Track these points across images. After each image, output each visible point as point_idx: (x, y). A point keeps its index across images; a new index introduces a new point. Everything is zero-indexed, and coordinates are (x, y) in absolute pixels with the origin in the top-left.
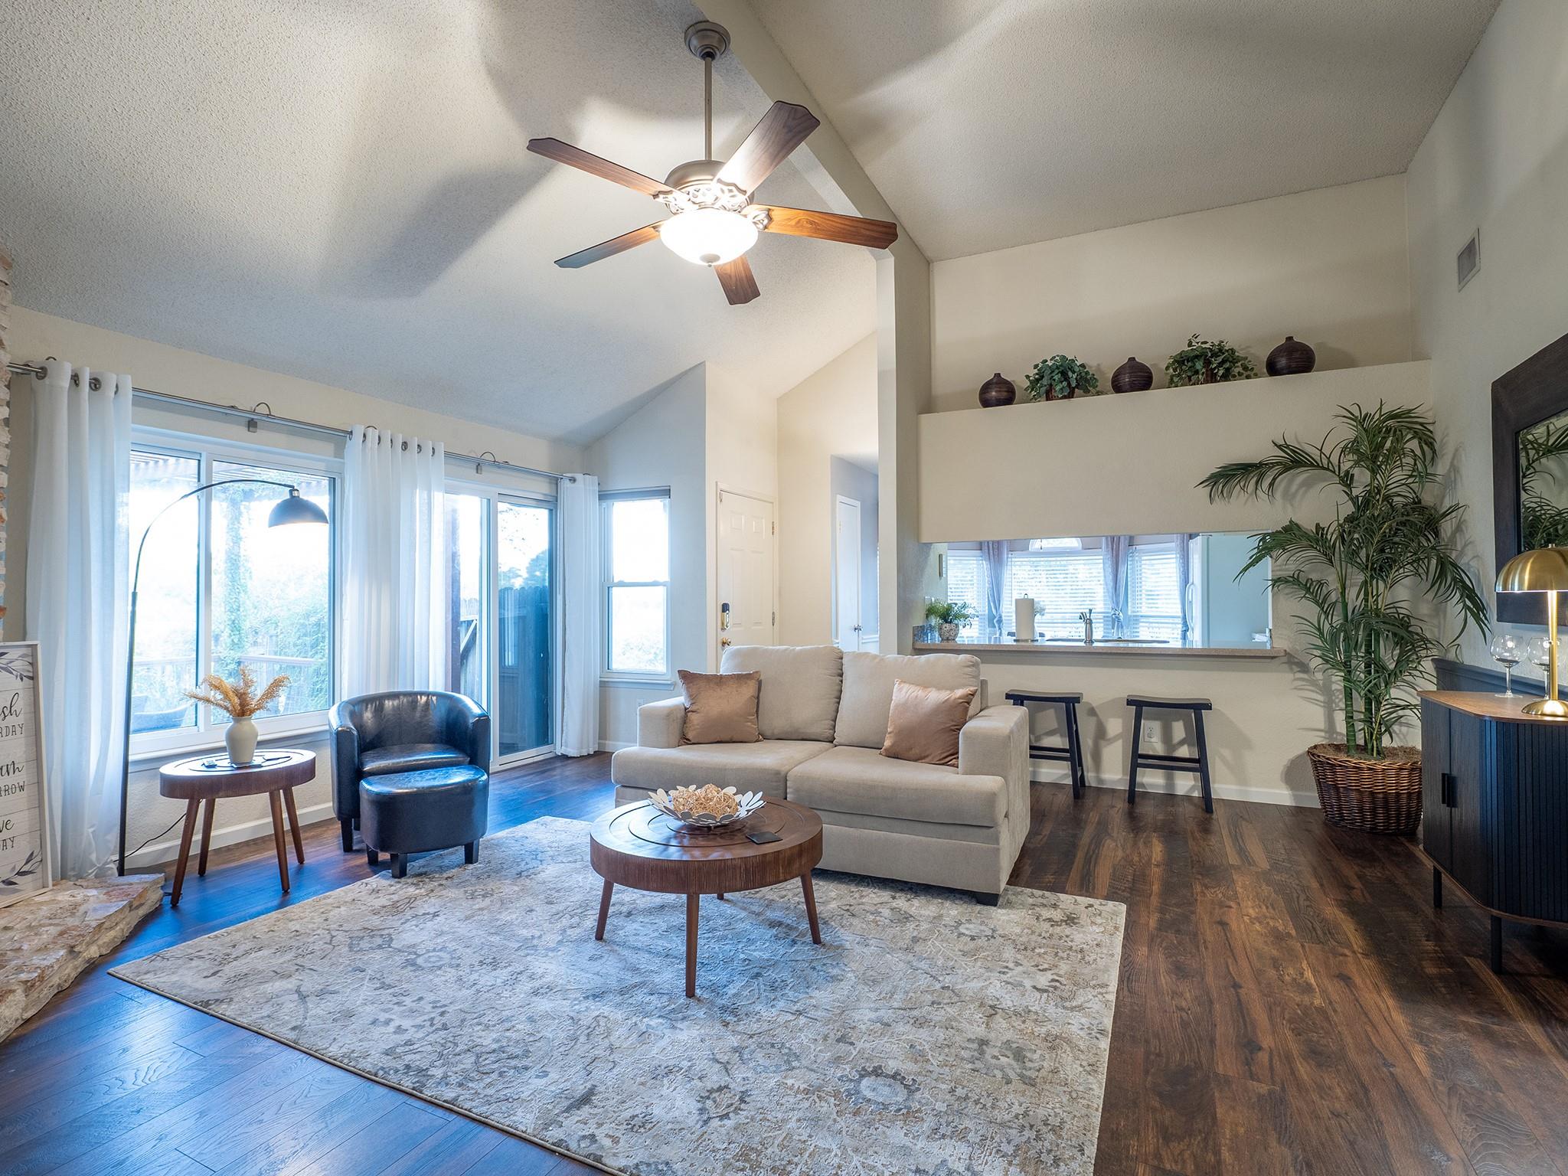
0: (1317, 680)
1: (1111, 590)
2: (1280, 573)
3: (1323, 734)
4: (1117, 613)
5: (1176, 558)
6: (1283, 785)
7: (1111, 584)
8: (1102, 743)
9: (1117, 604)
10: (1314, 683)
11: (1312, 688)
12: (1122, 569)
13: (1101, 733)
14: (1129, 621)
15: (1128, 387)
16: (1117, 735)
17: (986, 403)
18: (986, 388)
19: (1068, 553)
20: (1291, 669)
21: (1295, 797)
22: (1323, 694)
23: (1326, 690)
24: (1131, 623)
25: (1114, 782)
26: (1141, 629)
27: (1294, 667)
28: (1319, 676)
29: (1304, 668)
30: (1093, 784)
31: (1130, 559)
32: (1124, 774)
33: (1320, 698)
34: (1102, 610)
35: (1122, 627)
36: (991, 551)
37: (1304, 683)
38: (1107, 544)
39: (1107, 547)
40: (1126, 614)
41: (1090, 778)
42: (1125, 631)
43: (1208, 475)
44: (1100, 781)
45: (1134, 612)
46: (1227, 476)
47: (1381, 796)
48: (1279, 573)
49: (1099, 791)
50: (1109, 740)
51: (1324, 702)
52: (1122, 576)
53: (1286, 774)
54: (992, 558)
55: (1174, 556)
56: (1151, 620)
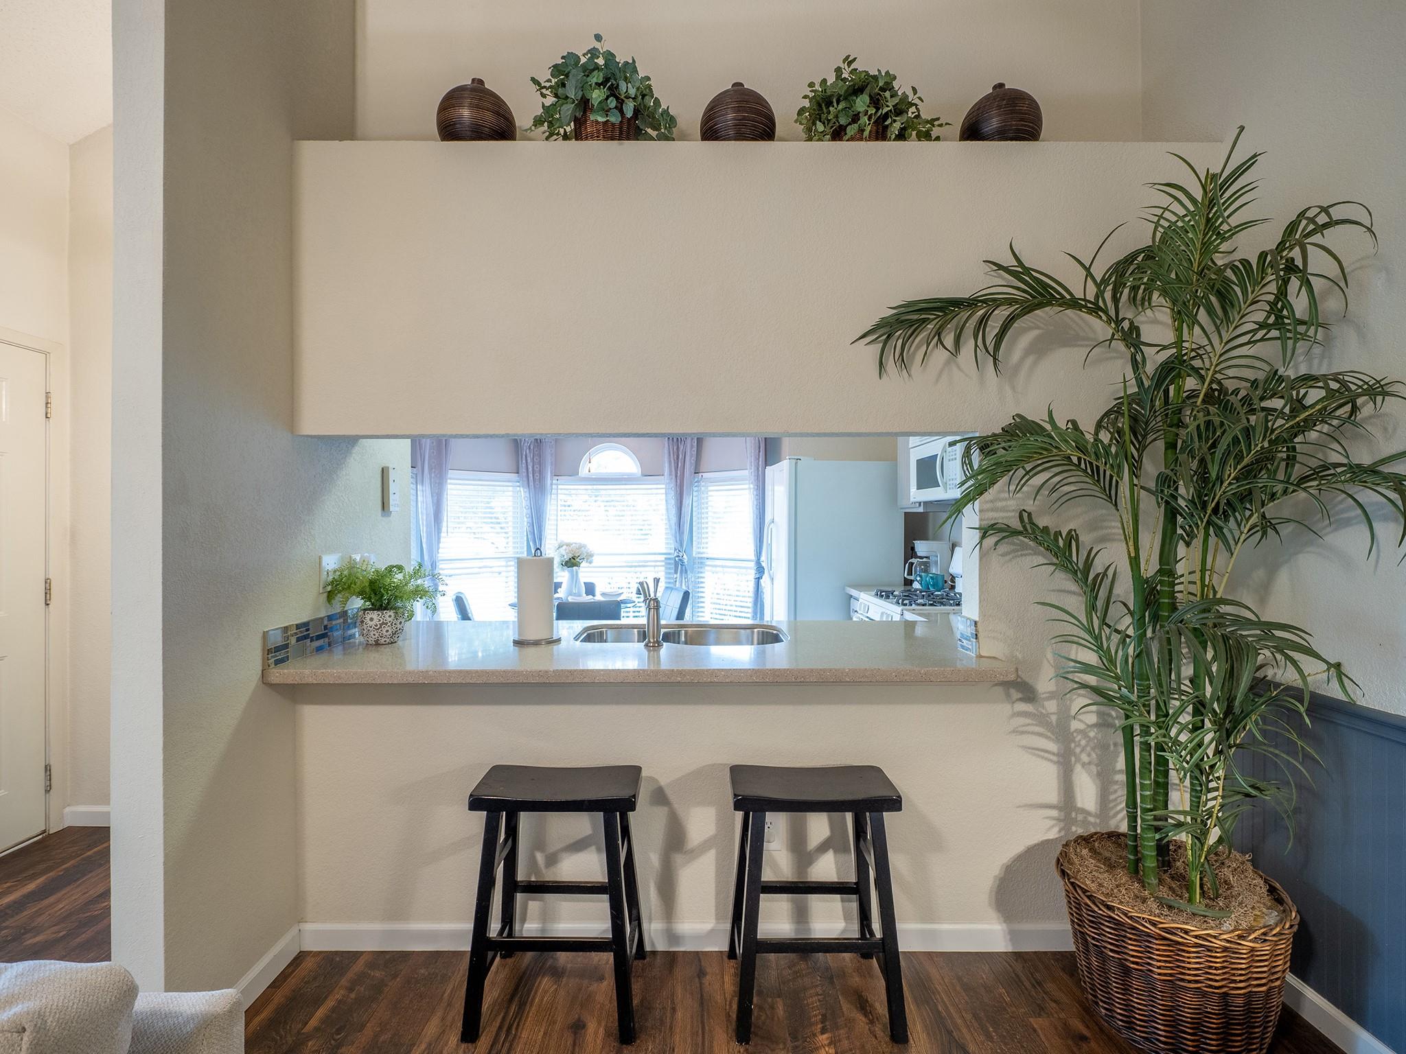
0: (1048, 715)
1: (673, 527)
2: (995, 515)
3: (1055, 813)
4: (681, 554)
5: (750, 488)
6: (992, 914)
7: (674, 519)
8: (678, 858)
9: (681, 545)
10: (1042, 719)
11: (1041, 730)
12: (687, 501)
13: (675, 840)
14: (694, 563)
15: (731, 132)
16: (705, 842)
17: (449, 131)
18: (451, 100)
19: (625, 479)
20: (1008, 695)
21: (1013, 935)
22: (1057, 740)
23: (1062, 732)
24: (696, 566)
25: (698, 937)
26: (706, 573)
27: (1012, 691)
28: (1051, 706)
29: (1027, 692)
30: (661, 947)
31: (695, 489)
32: (719, 918)
33: (1053, 747)
34: (664, 551)
35: (686, 572)
36: (531, 475)
37: (1028, 721)
38: (671, 471)
39: (670, 474)
40: (690, 556)
41: (655, 934)
42: (689, 576)
43: (875, 320)
44: (672, 937)
45: (699, 553)
46: (911, 323)
47: (1240, 1001)
48: (991, 515)
49: (671, 958)
50: (692, 851)
51: (1058, 755)
52: (686, 510)
53: (997, 893)
54: (531, 483)
55: (747, 486)
56: (717, 563)
